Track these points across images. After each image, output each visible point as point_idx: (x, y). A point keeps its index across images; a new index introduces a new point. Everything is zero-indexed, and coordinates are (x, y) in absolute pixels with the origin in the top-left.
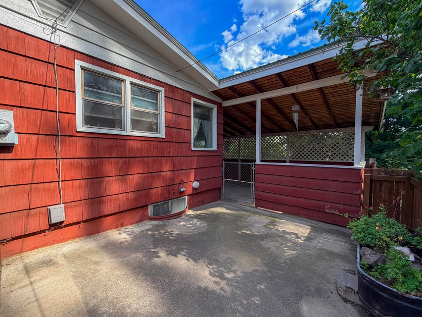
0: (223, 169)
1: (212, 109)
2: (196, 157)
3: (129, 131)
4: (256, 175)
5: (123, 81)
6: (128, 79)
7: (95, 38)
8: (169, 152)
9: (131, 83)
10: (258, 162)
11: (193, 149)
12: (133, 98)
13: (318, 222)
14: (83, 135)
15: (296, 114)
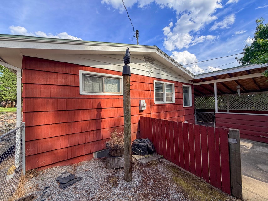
0: (196, 115)
1: (189, 87)
2: (185, 110)
3: (166, 102)
4: (216, 119)
5: (163, 84)
6: (165, 83)
7: (158, 71)
8: (176, 109)
9: (166, 84)
10: (217, 112)
11: (184, 106)
12: (166, 89)
13: (256, 142)
14: (156, 105)
15: (238, 90)
